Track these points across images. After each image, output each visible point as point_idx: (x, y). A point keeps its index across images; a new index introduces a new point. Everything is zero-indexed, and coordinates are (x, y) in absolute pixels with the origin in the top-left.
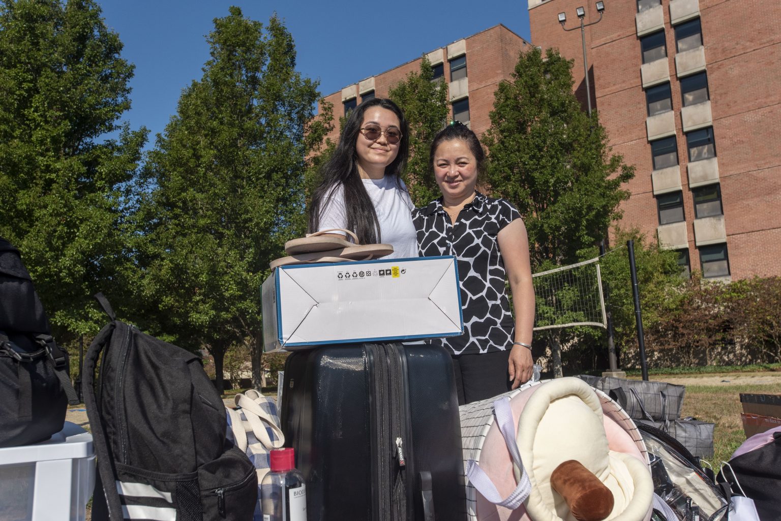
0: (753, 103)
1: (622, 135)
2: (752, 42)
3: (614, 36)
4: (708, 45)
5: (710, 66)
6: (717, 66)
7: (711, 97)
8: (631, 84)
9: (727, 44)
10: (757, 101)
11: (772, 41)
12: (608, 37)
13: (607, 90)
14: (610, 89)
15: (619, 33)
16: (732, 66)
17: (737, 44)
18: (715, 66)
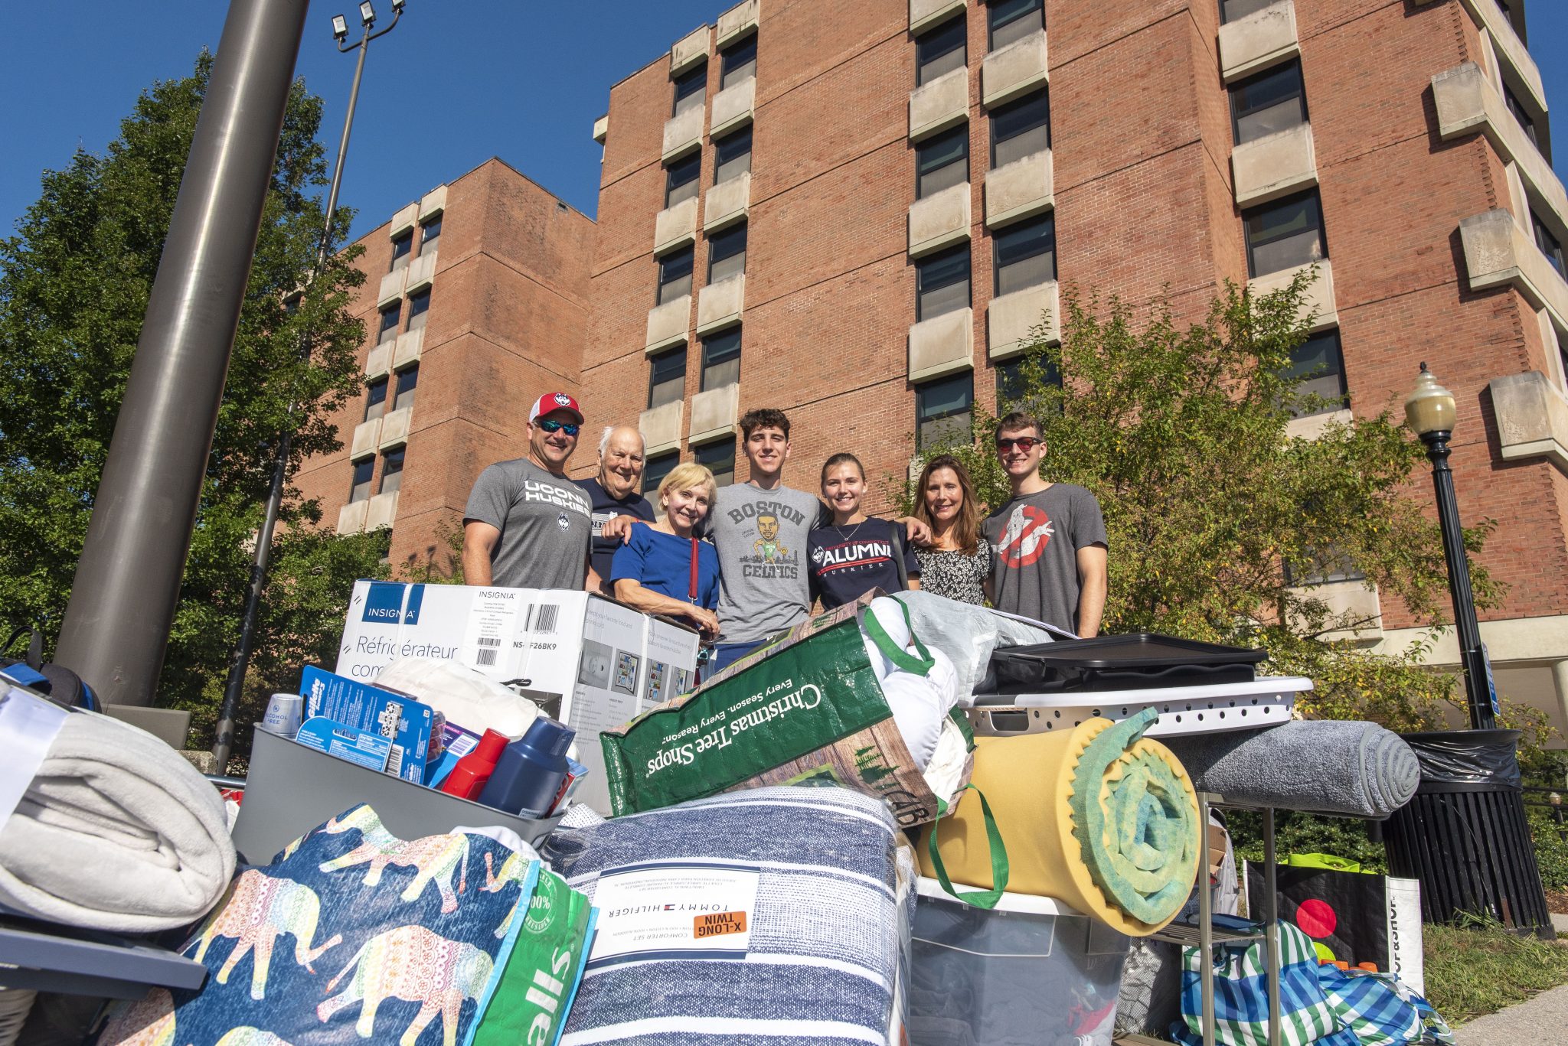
0: (806, 276)
1: (614, 346)
2: (818, 160)
3: (633, 165)
4: (758, 171)
5: (754, 209)
6: (763, 209)
7: (749, 267)
8: (642, 249)
9: (783, 167)
10: (812, 271)
11: (848, 155)
12: (626, 168)
13: (608, 262)
14: (611, 261)
15: (640, 160)
16: (784, 208)
17: (798, 165)
18: (762, 208)
